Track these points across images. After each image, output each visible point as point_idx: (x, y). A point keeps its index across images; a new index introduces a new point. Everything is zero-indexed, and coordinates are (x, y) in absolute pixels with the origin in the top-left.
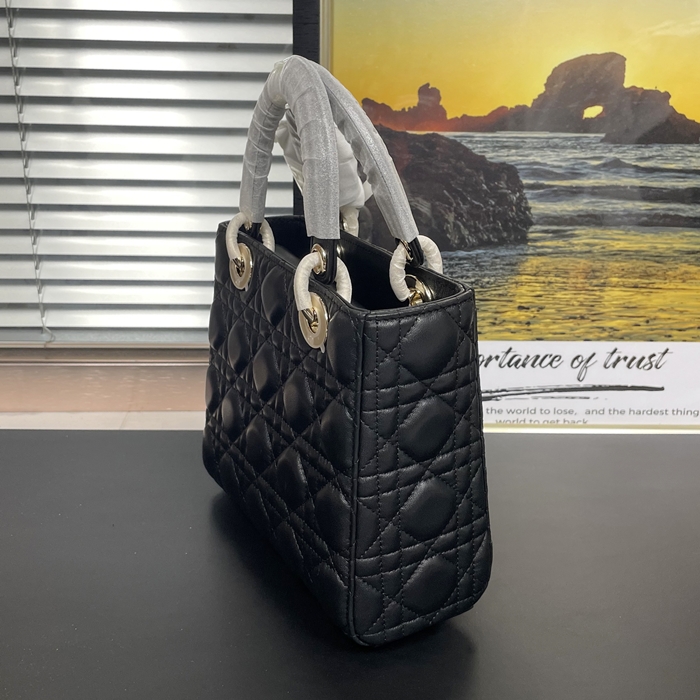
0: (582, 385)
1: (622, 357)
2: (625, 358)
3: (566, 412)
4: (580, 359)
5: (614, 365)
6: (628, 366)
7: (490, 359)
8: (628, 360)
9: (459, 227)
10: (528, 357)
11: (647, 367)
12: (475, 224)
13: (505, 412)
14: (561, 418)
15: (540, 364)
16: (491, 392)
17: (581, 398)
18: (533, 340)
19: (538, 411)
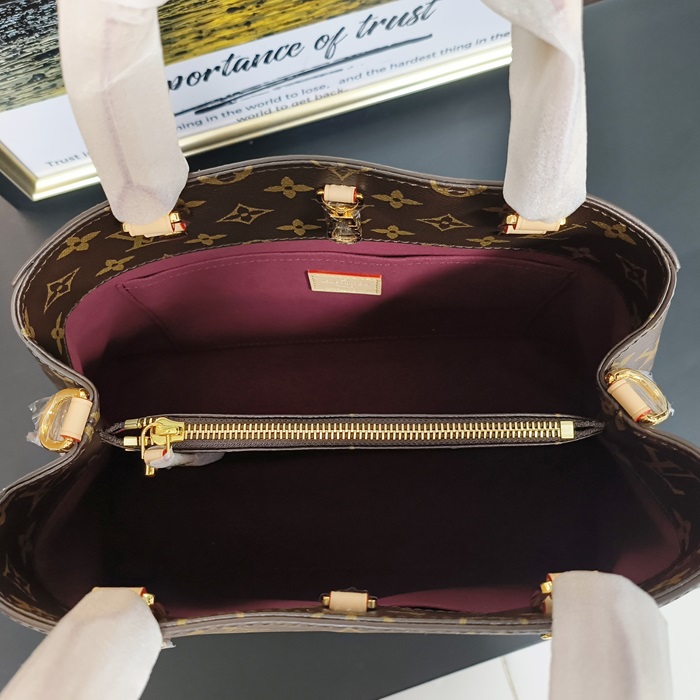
0: (331, 61)
1: (379, 20)
2: (383, 21)
3: (316, 89)
4: (325, 39)
5: (370, 31)
6: (388, 27)
7: (209, 72)
8: (387, 23)
10: (257, 56)
11: (411, 22)
13: (244, 110)
14: (312, 96)
15: (276, 57)
16: (222, 99)
17: (332, 73)
18: (259, 38)
19: (284, 98)
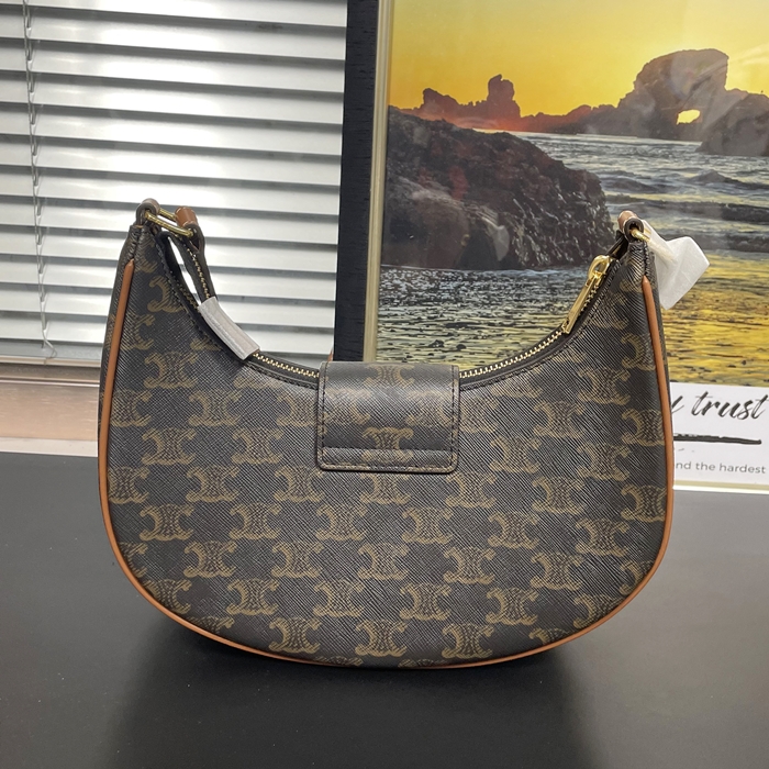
1: (713, 403)
2: (717, 404)
5: (704, 412)
6: (720, 413)
8: (720, 407)
9: (530, 242)
11: (742, 416)
12: (548, 239)
